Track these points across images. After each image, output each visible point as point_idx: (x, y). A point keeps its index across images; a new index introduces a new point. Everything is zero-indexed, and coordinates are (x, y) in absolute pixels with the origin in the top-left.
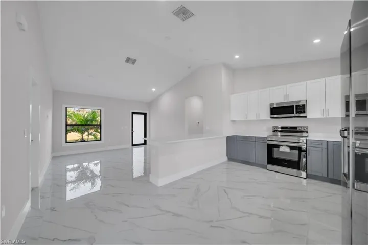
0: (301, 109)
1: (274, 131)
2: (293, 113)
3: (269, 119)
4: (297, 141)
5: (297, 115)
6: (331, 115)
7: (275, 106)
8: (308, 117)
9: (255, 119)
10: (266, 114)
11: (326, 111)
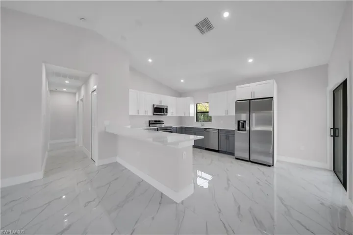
1: (150, 123)
3: (152, 115)
5: (165, 114)
6: (174, 115)
7: (156, 107)
8: (168, 115)
9: (145, 115)
10: (150, 112)
11: (172, 113)
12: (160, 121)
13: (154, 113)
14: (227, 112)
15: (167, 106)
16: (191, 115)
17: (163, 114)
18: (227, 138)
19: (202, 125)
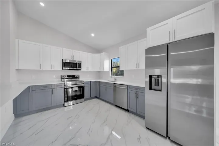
5: (78, 69)
6: (89, 70)
8: (82, 70)
9: (50, 69)
11: (87, 68)
12: (74, 76)
13: (64, 68)
14: (138, 65)
15: (81, 61)
16: (105, 70)
17: (75, 68)
18: (137, 96)
19: (115, 80)
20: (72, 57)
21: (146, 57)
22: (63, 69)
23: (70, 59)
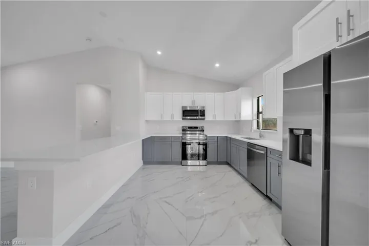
0: (202, 113)
1: (183, 130)
2: (198, 116)
3: (181, 119)
4: (197, 138)
5: (200, 118)
6: (218, 119)
7: (188, 109)
8: (206, 119)
9: (170, 119)
10: (178, 115)
11: (215, 116)
15: (205, 107)
19: (261, 136)
20: (194, 102)
21: (284, 91)
22: (183, 119)
23: (191, 105)
